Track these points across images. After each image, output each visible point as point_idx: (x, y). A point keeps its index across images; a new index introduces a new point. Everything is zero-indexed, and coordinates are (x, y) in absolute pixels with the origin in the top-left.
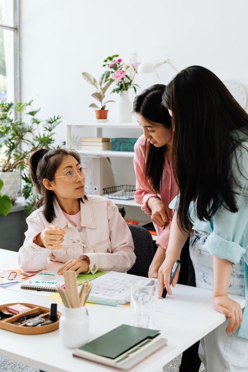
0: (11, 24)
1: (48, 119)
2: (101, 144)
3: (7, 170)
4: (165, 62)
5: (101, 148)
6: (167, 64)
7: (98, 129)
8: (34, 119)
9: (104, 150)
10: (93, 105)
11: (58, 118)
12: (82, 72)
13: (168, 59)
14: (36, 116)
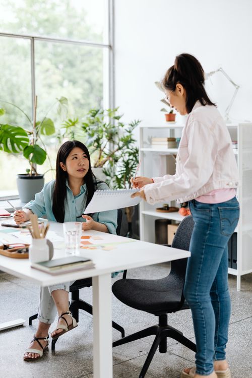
0: (107, 43)
1: (130, 123)
2: (167, 143)
3: (98, 166)
4: (218, 70)
5: (167, 146)
6: (220, 72)
7: (171, 130)
8: (119, 123)
9: (169, 148)
10: (163, 110)
11: (138, 122)
12: (155, 81)
13: (221, 68)
14: (121, 120)
